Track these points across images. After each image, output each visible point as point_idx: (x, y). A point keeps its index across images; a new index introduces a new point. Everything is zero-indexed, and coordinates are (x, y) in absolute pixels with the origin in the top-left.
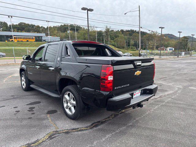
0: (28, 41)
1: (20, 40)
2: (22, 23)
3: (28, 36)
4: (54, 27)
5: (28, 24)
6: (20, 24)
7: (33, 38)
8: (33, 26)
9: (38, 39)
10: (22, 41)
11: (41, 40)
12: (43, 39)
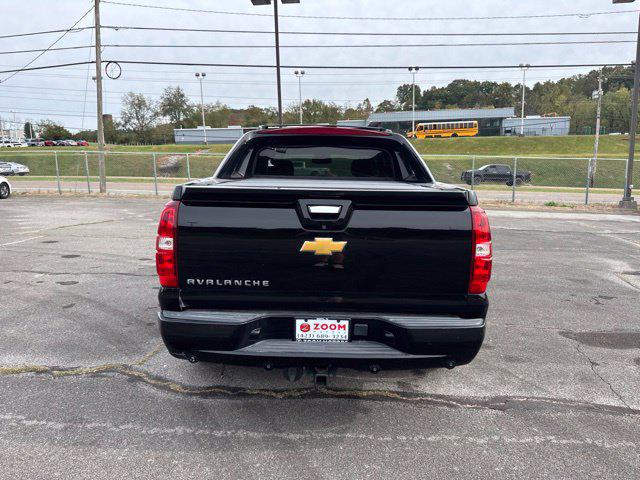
0: (455, 135)
1: (433, 133)
2: (459, 81)
3: (460, 120)
4: (562, 81)
5: (476, 84)
6: (454, 85)
7: (471, 126)
8: (489, 86)
9: (490, 128)
10: (440, 136)
11: (496, 132)
12: (506, 125)
